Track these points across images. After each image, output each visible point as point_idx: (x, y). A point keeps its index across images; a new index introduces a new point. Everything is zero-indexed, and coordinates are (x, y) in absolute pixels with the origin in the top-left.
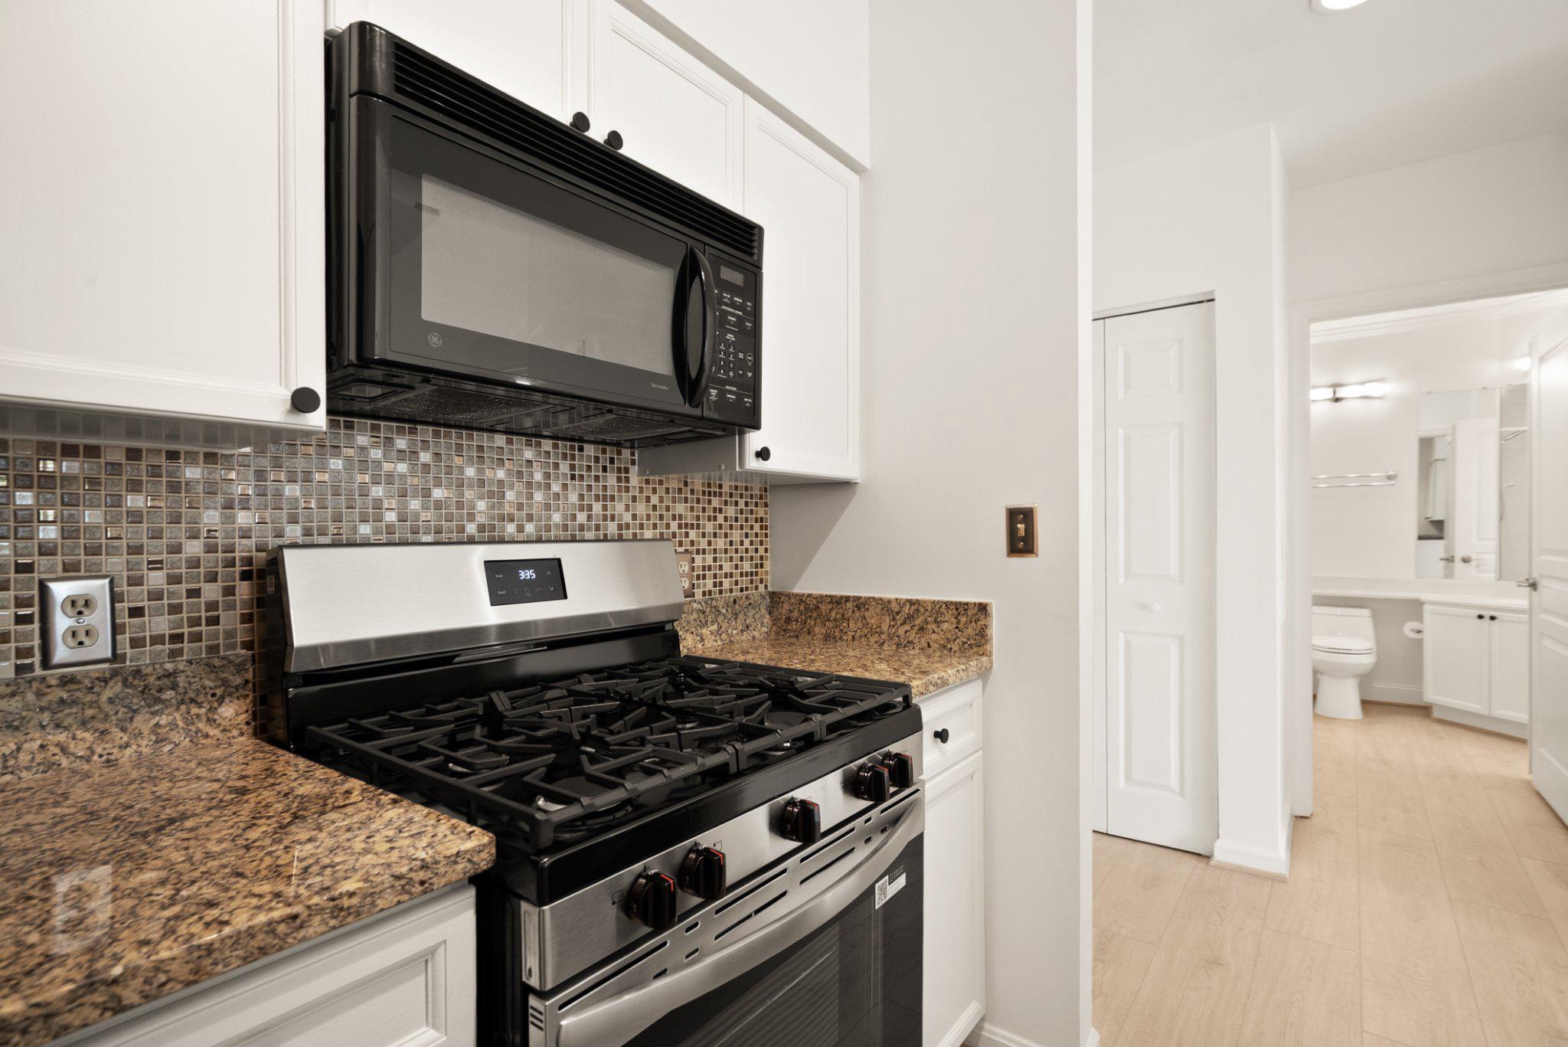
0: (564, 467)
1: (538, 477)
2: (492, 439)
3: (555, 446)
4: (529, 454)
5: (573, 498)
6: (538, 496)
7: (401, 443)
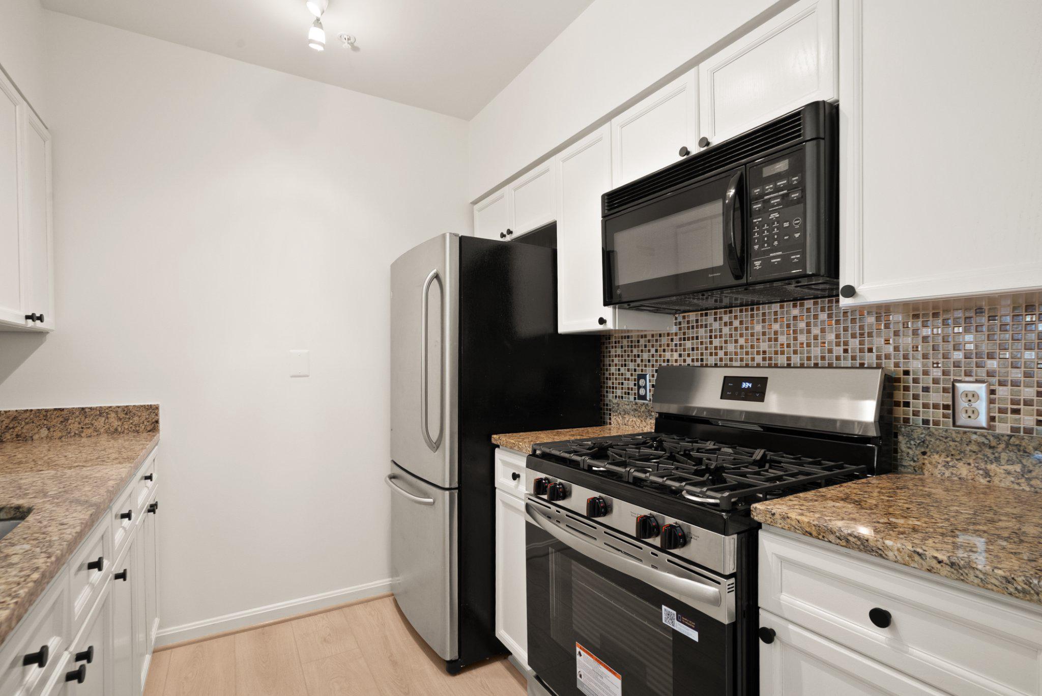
0: (823, 316)
1: (802, 325)
2: (769, 308)
3: (815, 303)
4: (796, 312)
5: (831, 337)
6: (802, 338)
7: (726, 318)
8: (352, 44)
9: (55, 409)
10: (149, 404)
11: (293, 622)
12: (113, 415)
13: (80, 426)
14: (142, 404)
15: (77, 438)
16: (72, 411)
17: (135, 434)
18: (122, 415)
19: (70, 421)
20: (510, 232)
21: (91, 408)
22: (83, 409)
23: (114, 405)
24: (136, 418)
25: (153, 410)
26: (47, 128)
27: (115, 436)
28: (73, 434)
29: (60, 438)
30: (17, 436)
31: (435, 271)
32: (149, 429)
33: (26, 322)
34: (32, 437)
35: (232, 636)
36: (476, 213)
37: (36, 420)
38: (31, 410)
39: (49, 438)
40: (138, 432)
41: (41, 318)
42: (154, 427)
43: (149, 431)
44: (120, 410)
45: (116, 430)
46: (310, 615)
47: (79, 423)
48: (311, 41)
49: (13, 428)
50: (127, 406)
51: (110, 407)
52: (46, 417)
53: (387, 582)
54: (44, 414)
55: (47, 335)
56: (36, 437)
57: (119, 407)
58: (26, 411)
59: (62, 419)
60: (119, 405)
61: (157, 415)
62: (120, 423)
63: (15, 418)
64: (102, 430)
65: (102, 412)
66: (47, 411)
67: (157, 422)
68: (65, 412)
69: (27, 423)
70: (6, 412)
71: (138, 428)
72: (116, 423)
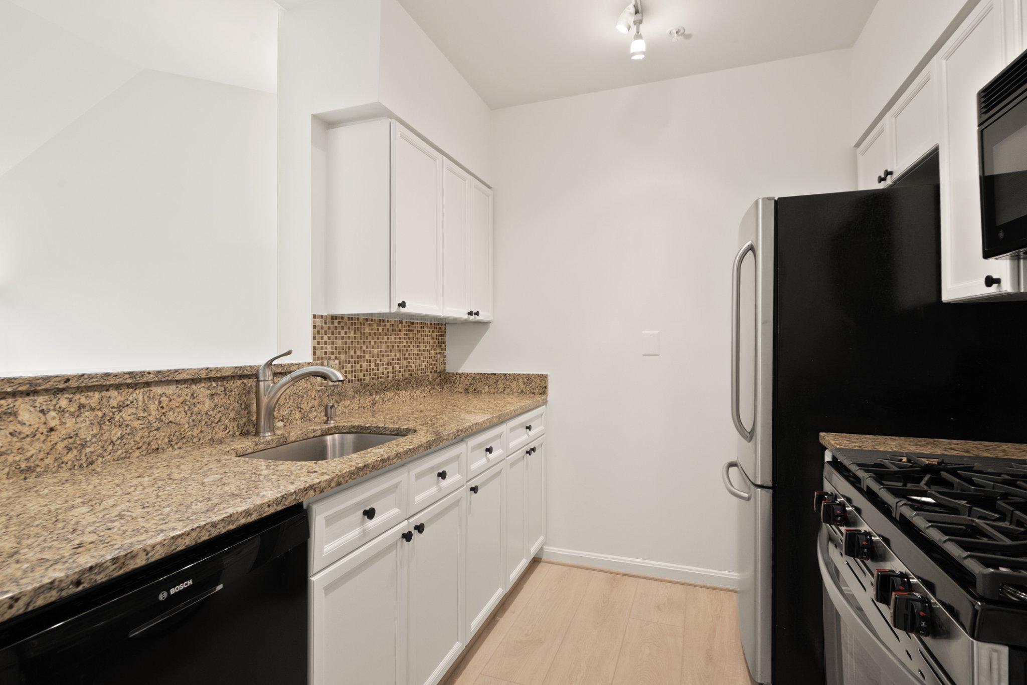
8: (683, 34)
9: (492, 374)
10: (541, 373)
11: (641, 580)
12: (521, 380)
13: (504, 386)
14: (537, 373)
15: (502, 395)
16: (500, 375)
17: (533, 395)
18: (526, 381)
19: (499, 382)
20: (888, 173)
21: (509, 374)
22: (505, 374)
23: (522, 373)
24: (533, 384)
25: (544, 378)
26: (489, 187)
27: (522, 395)
28: (500, 392)
29: (494, 393)
30: (475, 390)
31: (749, 243)
32: (541, 392)
33: (469, 317)
34: (481, 391)
35: (593, 572)
36: (860, 158)
37: (483, 380)
38: (481, 374)
39: (489, 393)
40: (534, 393)
41: (477, 314)
42: (544, 390)
43: (541, 394)
44: (524, 376)
45: (522, 391)
46: (656, 580)
47: (503, 384)
48: (633, 54)
49: (473, 384)
50: (529, 374)
51: (519, 374)
52: (488, 379)
53: (736, 576)
54: (486, 377)
55: (490, 325)
56: (483, 391)
57: (524, 375)
58: (479, 374)
59: (495, 381)
60: (524, 373)
61: (545, 382)
62: (524, 386)
63: (474, 378)
64: (515, 390)
65: (515, 377)
66: (488, 374)
67: (545, 387)
68: (497, 376)
69: (479, 382)
70: (470, 374)
71: (534, 391)
72: (523, 386)
